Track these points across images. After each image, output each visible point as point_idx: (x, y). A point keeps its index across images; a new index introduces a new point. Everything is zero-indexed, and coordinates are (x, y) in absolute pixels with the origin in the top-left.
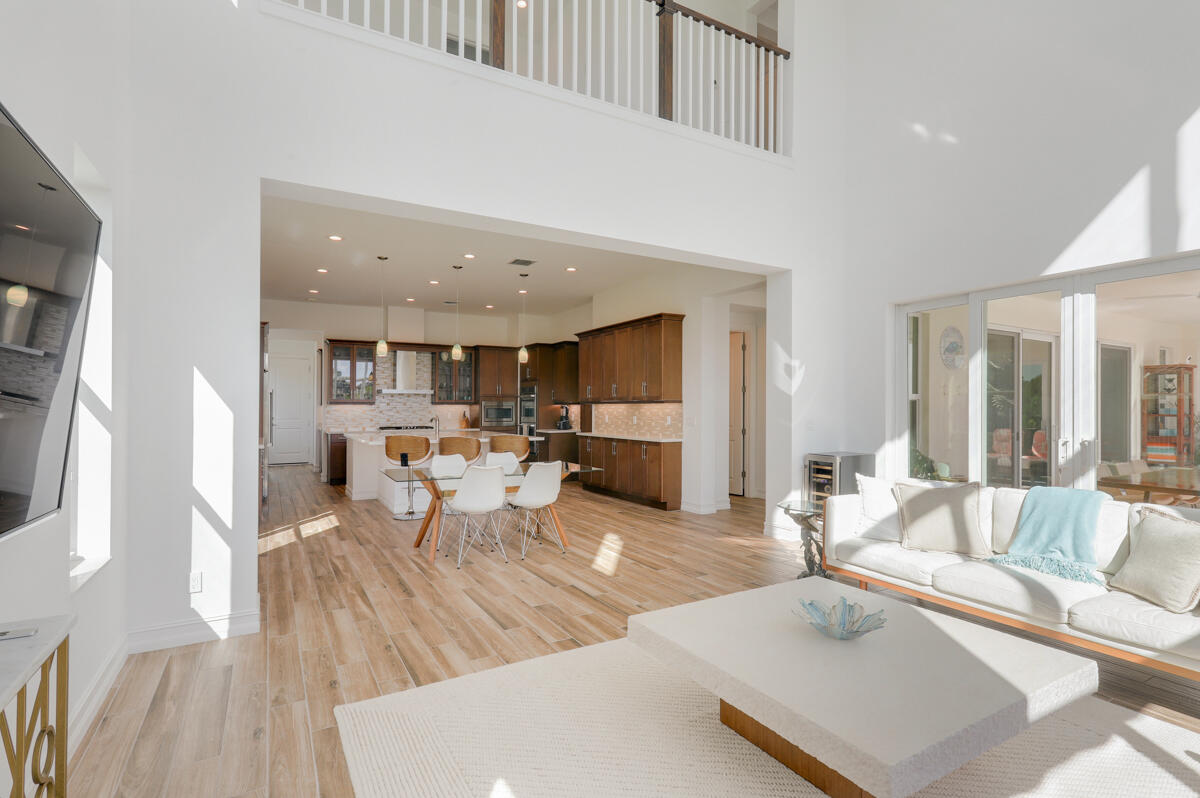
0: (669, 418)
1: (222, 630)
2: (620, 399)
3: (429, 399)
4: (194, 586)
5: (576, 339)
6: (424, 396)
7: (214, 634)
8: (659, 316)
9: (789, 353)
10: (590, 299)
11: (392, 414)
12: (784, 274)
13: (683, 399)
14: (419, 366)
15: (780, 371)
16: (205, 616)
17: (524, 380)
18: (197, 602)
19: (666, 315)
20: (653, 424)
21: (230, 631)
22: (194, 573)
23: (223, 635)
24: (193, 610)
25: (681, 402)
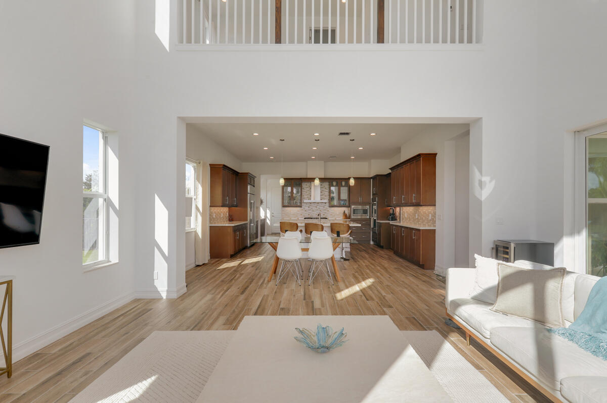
0: (430, 215)
1: (164, 295)
2: (406, 204)
3: (328, 204)
4: (155, 277)
5: (390, 171)
6: (325, 203)
7: (161, 296)
8: (419, 155)
9: (481, 172)
10: (400, 149)
11: (310, 212)
12: (478, 120)
13: (436, 204)
14: (322, 189)
15: (477, 184)
16: (159, 289)
17: (373, 194)
18: (157, 283)
19: (423, 154)
20: (424, 218)
21: (167, 296)
22: (155, 272)
23: (165, 298)
24: (155, 286)
25: (435, 205)
